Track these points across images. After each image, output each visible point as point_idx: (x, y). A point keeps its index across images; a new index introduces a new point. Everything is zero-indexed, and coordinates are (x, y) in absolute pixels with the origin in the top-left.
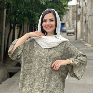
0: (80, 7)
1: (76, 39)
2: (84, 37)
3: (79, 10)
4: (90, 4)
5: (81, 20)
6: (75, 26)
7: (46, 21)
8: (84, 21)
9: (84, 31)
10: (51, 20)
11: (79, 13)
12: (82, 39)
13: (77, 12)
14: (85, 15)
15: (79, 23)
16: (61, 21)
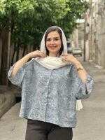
0: (88, 25)
1: (85, 60)
2: (94, 58)
3: (87, 28)
4: (100, 21)
5: (89, 39)
6: (83, 47)
7: (50, 40)
8: (93, 40)
9: (94, 51)
10: (56, 39)
11: (87, 31)
12: (91, 61)
13: (84, 30)
14: (95, 34)
15: (87, 43)
16: (67, 40)
